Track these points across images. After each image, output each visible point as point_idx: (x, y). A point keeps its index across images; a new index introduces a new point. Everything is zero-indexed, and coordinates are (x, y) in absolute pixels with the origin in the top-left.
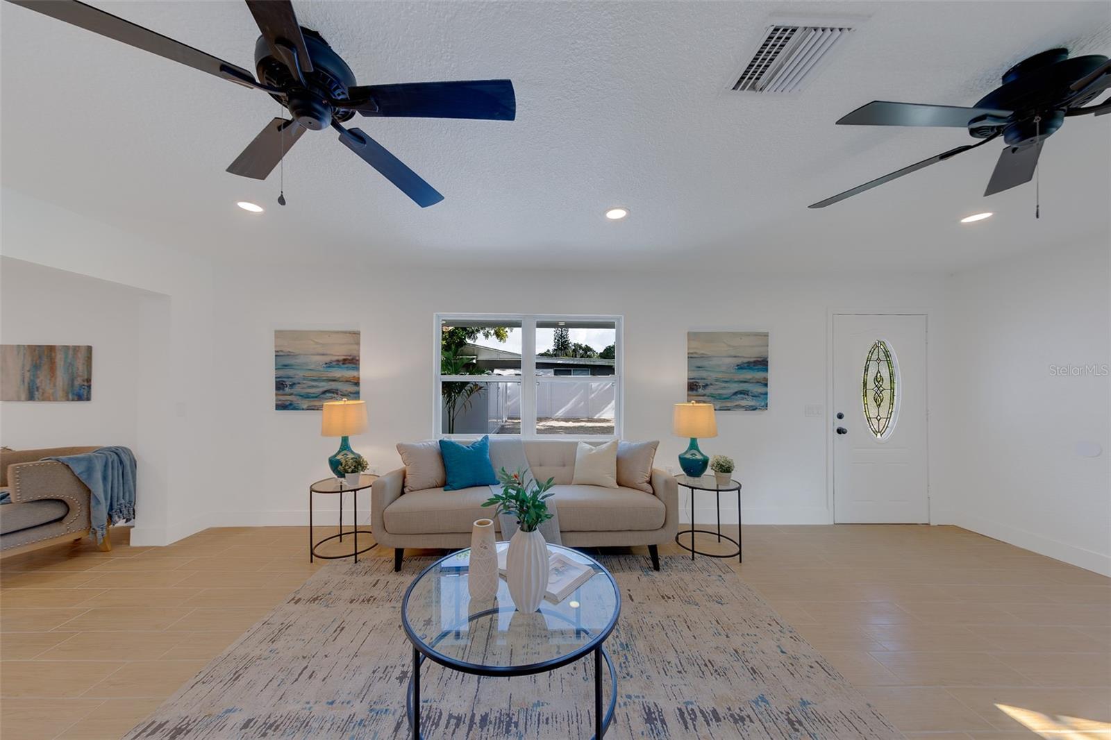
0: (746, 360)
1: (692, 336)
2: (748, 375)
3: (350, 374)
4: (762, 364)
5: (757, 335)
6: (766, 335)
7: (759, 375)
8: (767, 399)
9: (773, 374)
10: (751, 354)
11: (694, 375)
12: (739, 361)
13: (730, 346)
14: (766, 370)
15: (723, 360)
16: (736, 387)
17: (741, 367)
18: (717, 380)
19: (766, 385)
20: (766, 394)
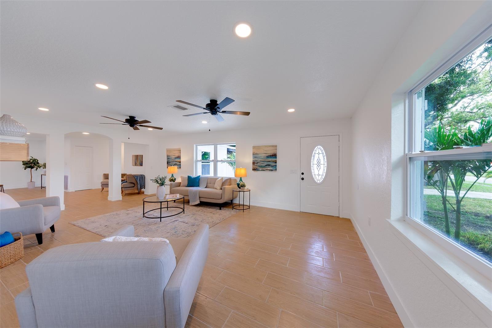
0: (269, 155)
1: (254, 147)
2: (270, 159)
3: (179, 160)
4: (275, 156)
5: (273, 146)
6: (276, 146)
7: (274, 159)
8: (276, 167)
9: (279, 159)
10: (271, 152)
11: (254, 159)
12: (267, 155)
13: (264, 150)
14: (276, 158)
15: (262, 155)
16: (266, 163)
17: (268, 157)
18: (261, 161)
19: (276, 163)
20: (276, 166)
